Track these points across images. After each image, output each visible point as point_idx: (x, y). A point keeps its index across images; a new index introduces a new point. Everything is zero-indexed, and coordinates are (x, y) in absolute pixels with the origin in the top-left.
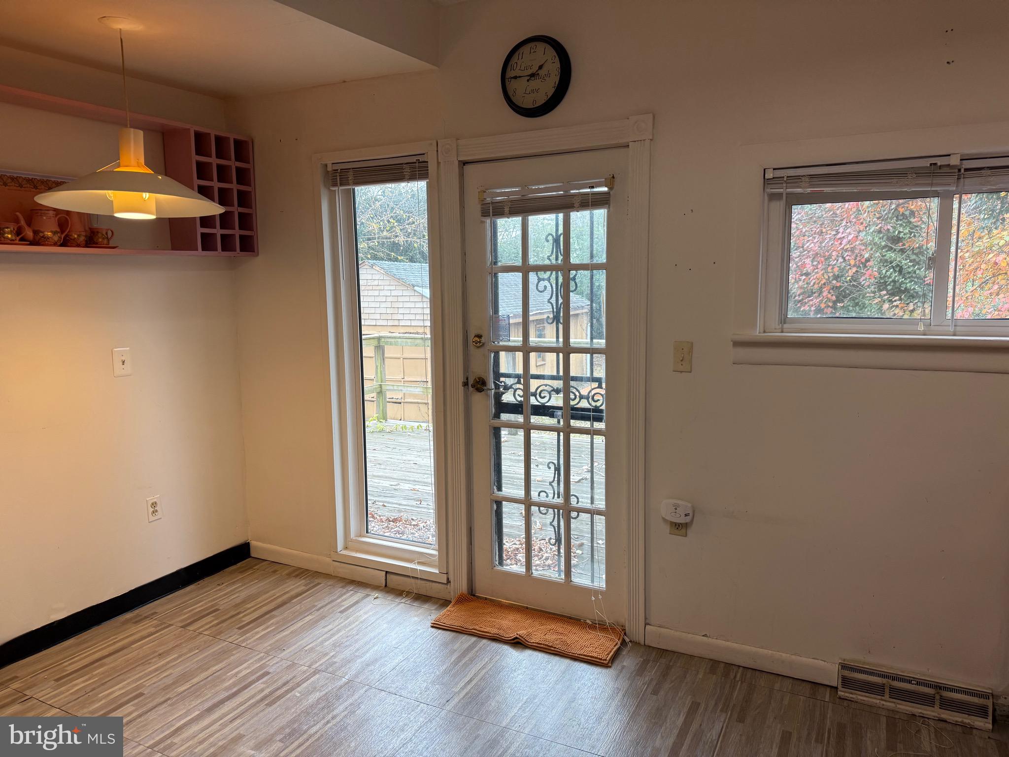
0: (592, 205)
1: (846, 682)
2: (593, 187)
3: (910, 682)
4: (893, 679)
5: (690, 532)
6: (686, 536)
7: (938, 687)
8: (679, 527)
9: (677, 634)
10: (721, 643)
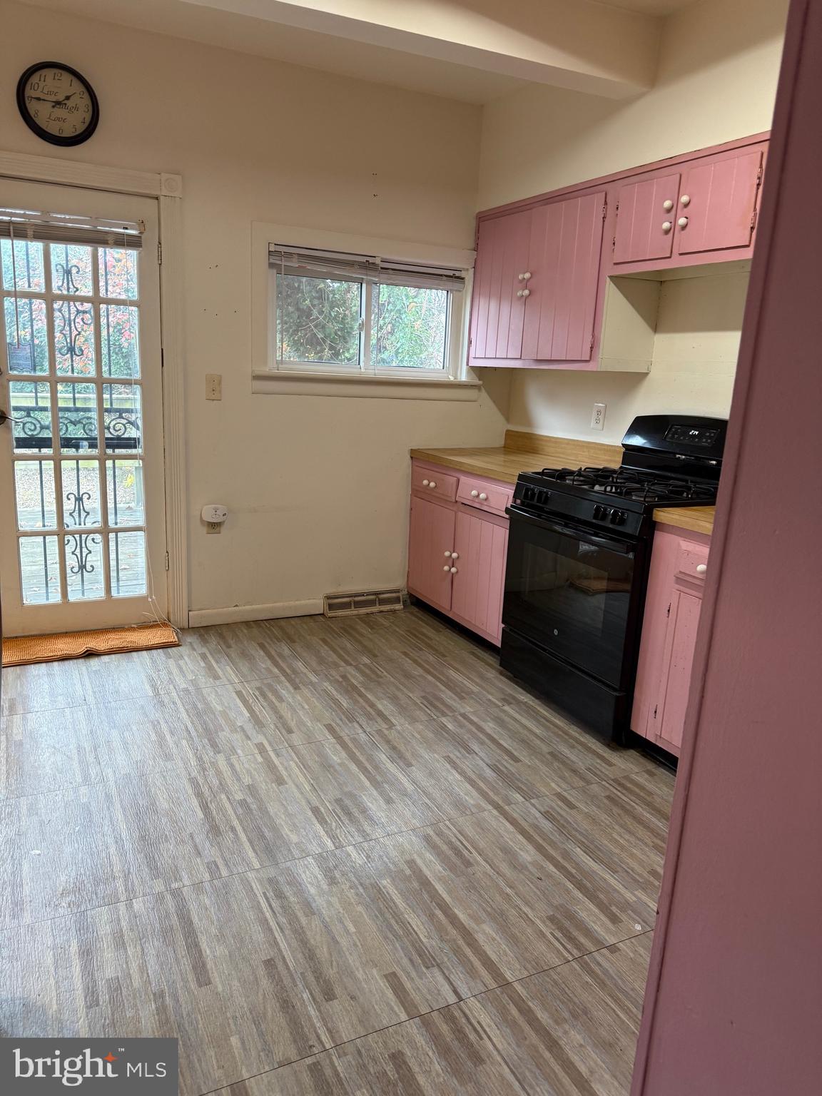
0: (127, 245)
1: (331, 607)
2: (127, 229)
3: (363, 595)
4: (355, 596)
5: (223, 529)
6: (219, 533)
7: (376, 594)
8: (214, 526)
9: (216, 610)
10: (248, 607)
